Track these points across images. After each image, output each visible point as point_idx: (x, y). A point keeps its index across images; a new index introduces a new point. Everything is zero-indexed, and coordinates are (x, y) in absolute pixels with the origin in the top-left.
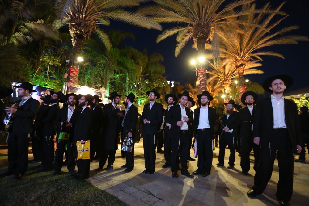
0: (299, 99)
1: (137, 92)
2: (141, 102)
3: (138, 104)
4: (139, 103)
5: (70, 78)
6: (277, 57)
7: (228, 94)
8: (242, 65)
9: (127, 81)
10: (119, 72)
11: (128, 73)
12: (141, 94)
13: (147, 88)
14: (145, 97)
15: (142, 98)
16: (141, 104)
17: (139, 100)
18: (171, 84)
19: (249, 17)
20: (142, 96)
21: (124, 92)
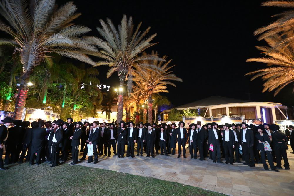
0: (186, 111)
1: (73, 99)
2: (77, 107)
3: (73, 110)
4: (75, 109)
5: (20, 98)
6: (172, 86)
7: (147, 105)
8: (151, 89)
9: (64, 90)
10: (57, 81)
11: (66, 83)
12: (77, 101)
13: (83, 96)
14: (80, 103)
15: (78, 104)
16: (76, 109)
17: (75, 106)
18: (107, 88)
19: (155, 62)
20: (78, 102)
21: (60, 98)
